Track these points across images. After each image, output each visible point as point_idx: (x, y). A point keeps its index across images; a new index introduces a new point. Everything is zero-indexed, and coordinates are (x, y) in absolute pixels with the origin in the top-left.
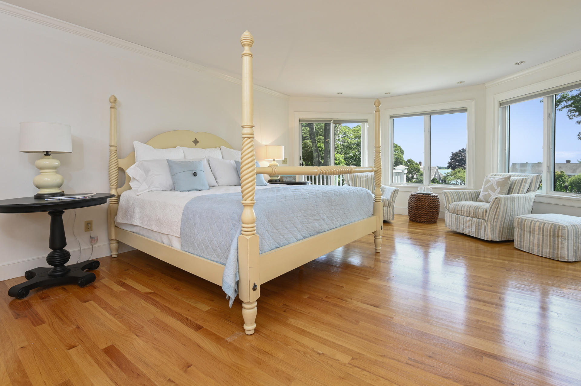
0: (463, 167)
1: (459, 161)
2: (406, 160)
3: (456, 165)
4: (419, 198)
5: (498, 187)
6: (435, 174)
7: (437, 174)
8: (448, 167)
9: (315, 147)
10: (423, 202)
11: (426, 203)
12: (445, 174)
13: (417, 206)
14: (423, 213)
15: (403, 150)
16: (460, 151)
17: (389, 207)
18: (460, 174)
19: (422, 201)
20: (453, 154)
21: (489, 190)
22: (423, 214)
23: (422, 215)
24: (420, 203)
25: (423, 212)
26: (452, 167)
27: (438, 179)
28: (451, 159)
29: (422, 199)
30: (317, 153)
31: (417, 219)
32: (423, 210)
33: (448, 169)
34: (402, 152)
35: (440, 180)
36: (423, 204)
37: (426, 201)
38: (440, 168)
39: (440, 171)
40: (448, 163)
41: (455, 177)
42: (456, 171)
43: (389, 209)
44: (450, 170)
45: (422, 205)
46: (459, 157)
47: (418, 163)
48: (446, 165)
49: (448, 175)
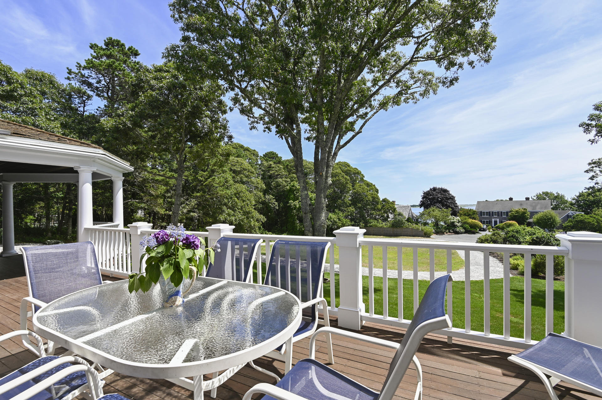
0: (436, 205)
1: (431, 199)
2: (381, 200)
3: (428, 203)
6: (409, 213)
7: (411, 212)
8: (421, 206)
15: (377, 189)
16: (431, 189)
18: (434, 213)
20: (424, 193)
26: (424, 206)
27: (411, 217)
28: (423, 198)
34: (377, 191)
35: (415, 219)
38: (412, 206)
41: (429, 216)
42: (430, 209)
46: (431, 195)
48: (418, 203)
49: (422, 215)
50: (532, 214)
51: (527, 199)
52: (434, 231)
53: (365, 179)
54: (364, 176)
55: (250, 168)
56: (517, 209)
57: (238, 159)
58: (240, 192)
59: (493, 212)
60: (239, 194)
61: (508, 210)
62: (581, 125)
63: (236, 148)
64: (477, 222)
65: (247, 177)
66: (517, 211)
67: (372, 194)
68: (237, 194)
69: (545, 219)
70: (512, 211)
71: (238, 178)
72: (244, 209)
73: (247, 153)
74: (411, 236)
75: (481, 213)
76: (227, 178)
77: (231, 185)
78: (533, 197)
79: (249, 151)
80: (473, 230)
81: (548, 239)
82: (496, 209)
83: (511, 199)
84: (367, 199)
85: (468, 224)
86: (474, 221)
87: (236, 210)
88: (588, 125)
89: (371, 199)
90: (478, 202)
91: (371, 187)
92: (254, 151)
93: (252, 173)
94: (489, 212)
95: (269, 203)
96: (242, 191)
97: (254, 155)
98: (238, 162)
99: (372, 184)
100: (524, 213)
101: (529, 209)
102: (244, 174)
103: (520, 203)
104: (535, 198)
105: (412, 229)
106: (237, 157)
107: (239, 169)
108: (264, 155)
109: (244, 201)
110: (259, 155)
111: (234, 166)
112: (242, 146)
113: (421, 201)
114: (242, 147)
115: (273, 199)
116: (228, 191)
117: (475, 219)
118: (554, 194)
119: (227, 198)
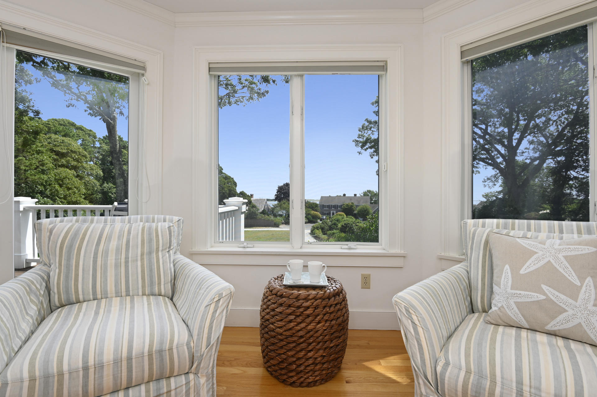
0: (287, 199)
1: (284, 194)
2: (239, 192)
3: (282, 197)
4: (299, 307)
5: (582, 279)
6: (265, 206)
7: (266, 205)
8: (275, 200)
9: (119, 170)
10: (310, 318)
11: (319, 323)
12: (273, 205)
13: (292, 336)
14: (311, 358)
15: (235, 182)
16: (284, 185)
17: (196, 374)
18: (285, 206)
19: (308, 316)
20: (279, 188)
21: (544, 287)
22: (310, 361)
23: (308, 366)
24: (303, 325)
25: (310, 354)
26: (278, 199)
27: (267, 211)
28: (277, 192)
29: (308, 308)
30: (122, 180)
31: (292, 377)
32: (310, 348)
33: (275, 201)
34: (235, 184)
35: (268, 211)
36: (309, 327)
37: (318, 315)
38: (268, 200)
39: (268, 203)
40: (275, 196)
41: (281, 208)
42: (282, 202)
43: (192, 383)
44: (276, 202)
45: (309, 332)
46: (284, 190)
47: (250, 195)
48: (273, 197)
49: (275, 207)
50: (357, 206)
51: (355, 195)
52: (283, 221)
53: (223, 171)
54: (222, 169)
55: (81, 150)
56: (347, 203)
57: (64, 138)
58: (64, 178)
59: (331, 205)
60: (62, 181)
61: (342, 204)
62: (353, 141)
63: (64, 125)
64: (318, 214)
65: (77, 160)
66: (347, 205)
67: (229, 187)
68: (61, 182)
69: (363, 211)
70: (344, 205)
71: (63, 161)
72: (69, 198)
73: (81, 133)
74: (263, 226)
75: (323, 206)
76: (43, 161)
77: (49, 169)
78: (361, 194)
79: (82, 130)
80: (314, 220)
81: (352, 225)
82: (333, 204)
83: (344, 195)
84: (224, 191)
85: (311, 215)
86: (315, 212)
87: (56, 199)
88: (357, 141)
89: (228, 192)
90: (322, 197)
91: (229, 180)
92: (90, 131)
93: (85, 156)
94: (329, 205)
95: (109, 192)
96: (66, 177)
97: (89, 135)
98: (63, 142)
99: (230, 177)
100: (352, 206)
101: (356, 203)
102: (71, 157)
103: (350, 198)
104: (362, 195)
105: (264, 220)
106: (65, 136)
107: (64, 151)
108: (103, 137)
109: (69, 189)
110: (98, 137)
111: (58, 146)
112: (73, 123)
113: (276, 195)
114: (73, 125)
115: (114, 188)
116: (42, 176)
117: (316, 211)
118: (374, 192)
119: (42, 184)
